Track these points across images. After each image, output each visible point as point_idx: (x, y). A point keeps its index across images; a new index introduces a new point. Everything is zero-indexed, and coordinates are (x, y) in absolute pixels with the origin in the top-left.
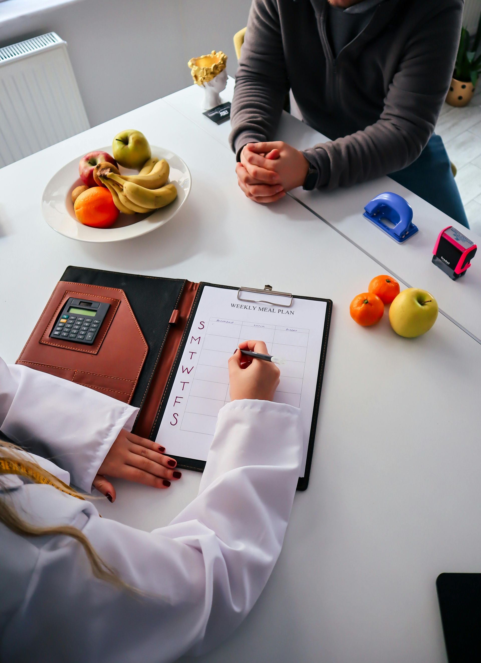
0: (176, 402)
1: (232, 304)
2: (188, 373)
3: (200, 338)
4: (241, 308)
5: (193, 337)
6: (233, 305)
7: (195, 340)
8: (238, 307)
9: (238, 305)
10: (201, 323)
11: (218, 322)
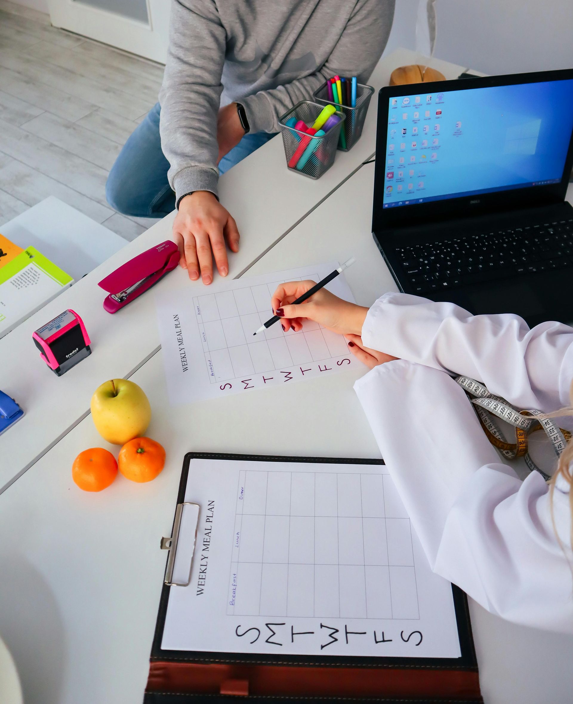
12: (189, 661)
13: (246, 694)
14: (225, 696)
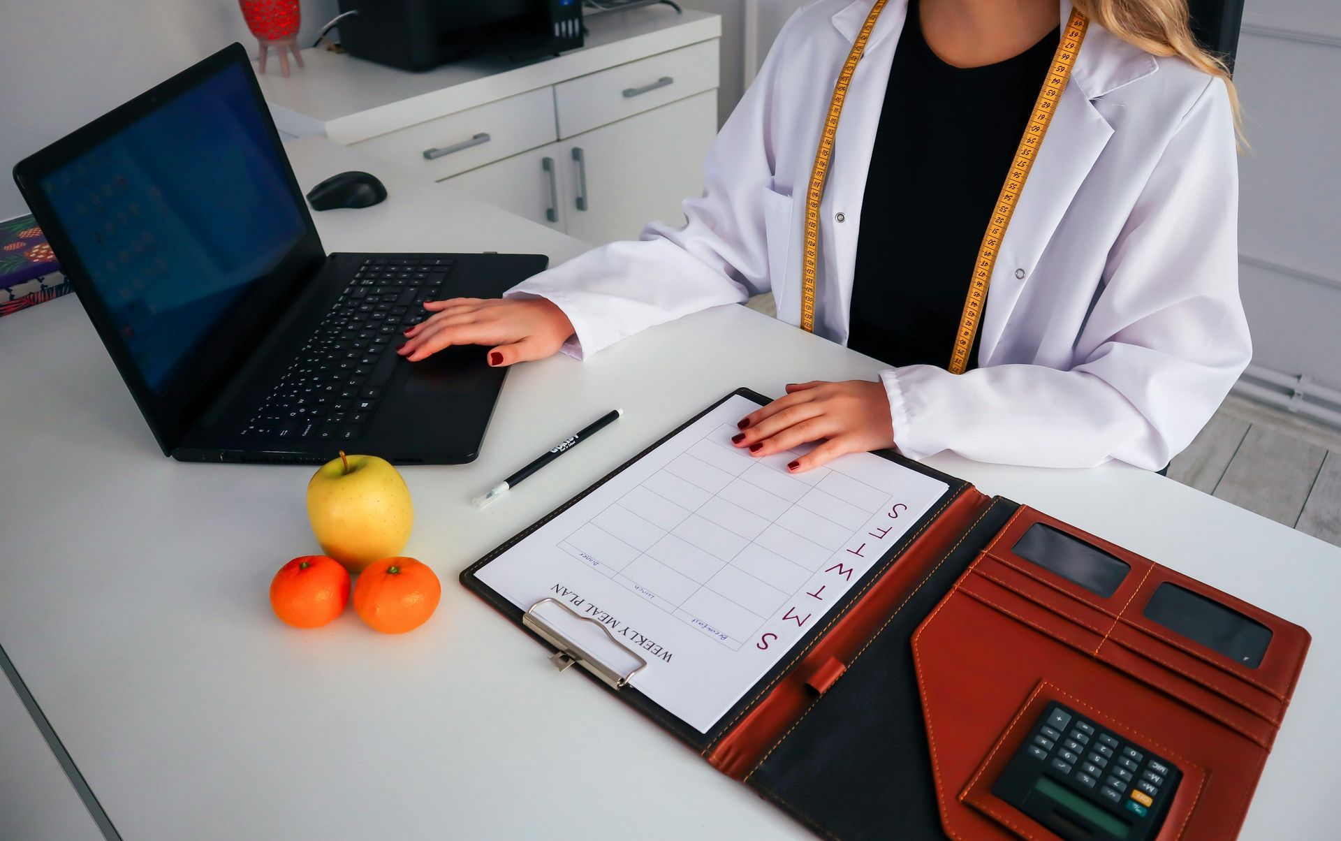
0: (886, 533)
1: (668, 661)
2: (841, 565)
3: (784, 618)
4: (654, 644)
5: (800, 625)
6: (667, 657)
7: (797, 617)
8: (658, 649)
9: (655, 652)
10: (764, 646)
11: (726, 633)
12: (747, 713)
13: (842, 668)
14: (829, 690)
